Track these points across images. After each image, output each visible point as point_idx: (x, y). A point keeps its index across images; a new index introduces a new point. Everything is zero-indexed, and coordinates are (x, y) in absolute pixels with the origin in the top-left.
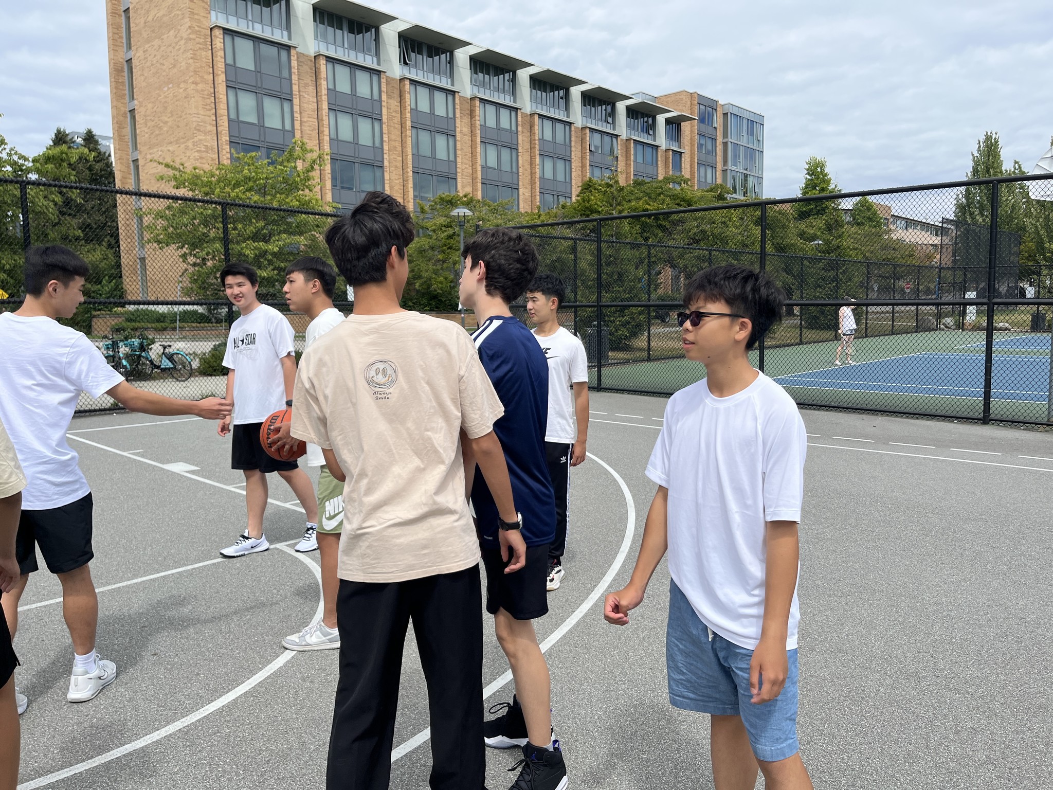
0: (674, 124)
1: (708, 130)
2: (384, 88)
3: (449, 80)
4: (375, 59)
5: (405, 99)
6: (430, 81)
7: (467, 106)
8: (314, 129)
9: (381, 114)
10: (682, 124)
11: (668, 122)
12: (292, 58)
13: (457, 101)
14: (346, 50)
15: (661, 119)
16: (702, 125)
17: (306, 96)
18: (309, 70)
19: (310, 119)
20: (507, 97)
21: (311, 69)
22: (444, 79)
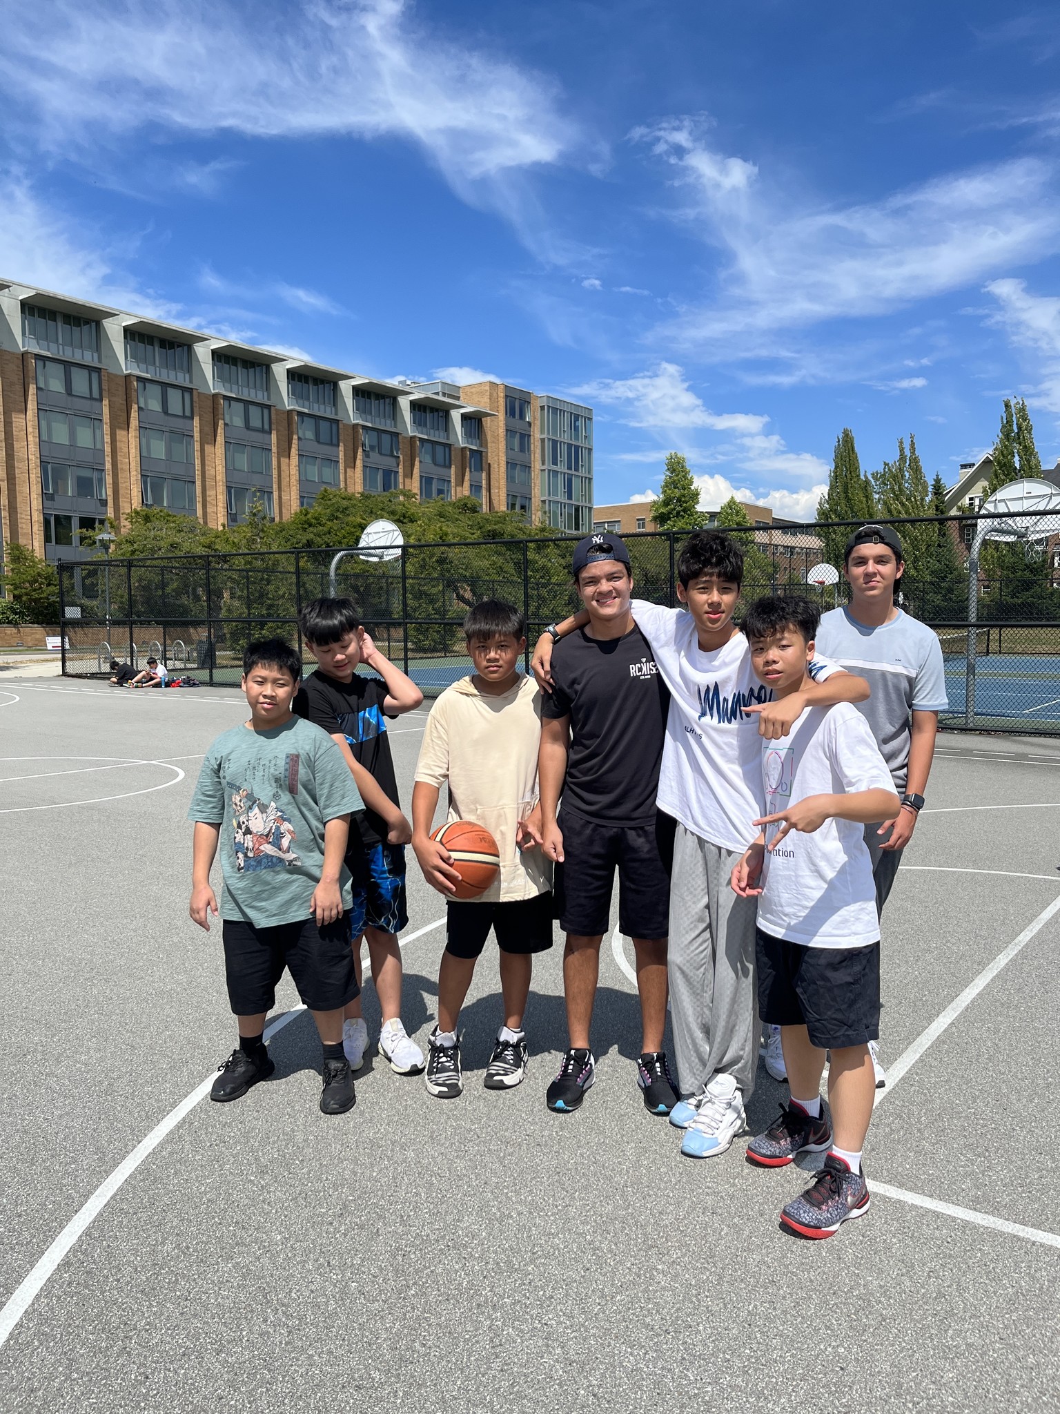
0: (475, 421)
1: (519, 427)
2: (105, 386)
3: (188, 377)
4: (96, 355)
5: (131, 397)
6: (164, 379)
7: (210, 403)
9: (101, 414)
10: (483, 419)
11: (465, 417)
13: (195, 398)
14: (61, 347)
15: (456, 415)
16: (511, 419)
17: (12, 395)
18: (15, 368)
19: (17, 420)
20: (260, 394)
21: (18, 367)
22: (180, 376)
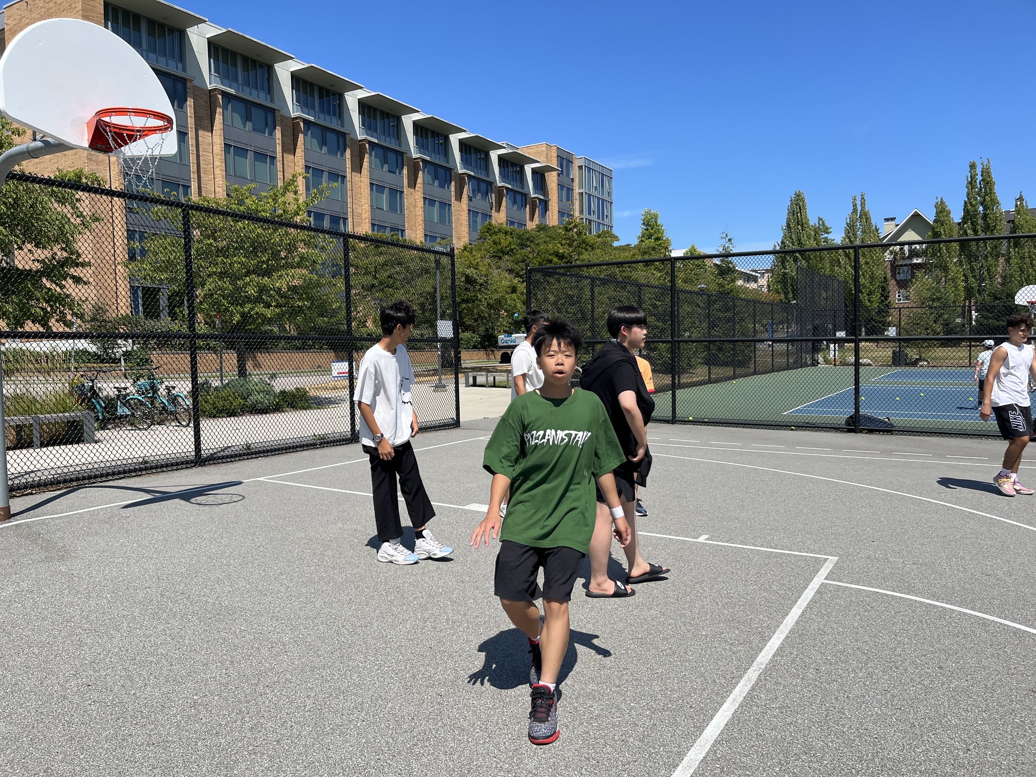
0: (540, 175)
1: (566, 182)
2: (278, 126)
3: (339, 122)
4: (268, 97)
5: (298, 138)
6: (323, 123)
7: (357, 148)
8: (209, 164)
9: (275, 152)
10: (546, 174)
12: (188, 90)
13: (347, 141)
14: (241, 87)
15: (528, 168)
16: (561, 176)
18: (204, 103)
19: (206, 154)
20: (393, 141)
21: (206, 103)
22: (334, 120)
